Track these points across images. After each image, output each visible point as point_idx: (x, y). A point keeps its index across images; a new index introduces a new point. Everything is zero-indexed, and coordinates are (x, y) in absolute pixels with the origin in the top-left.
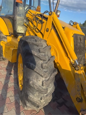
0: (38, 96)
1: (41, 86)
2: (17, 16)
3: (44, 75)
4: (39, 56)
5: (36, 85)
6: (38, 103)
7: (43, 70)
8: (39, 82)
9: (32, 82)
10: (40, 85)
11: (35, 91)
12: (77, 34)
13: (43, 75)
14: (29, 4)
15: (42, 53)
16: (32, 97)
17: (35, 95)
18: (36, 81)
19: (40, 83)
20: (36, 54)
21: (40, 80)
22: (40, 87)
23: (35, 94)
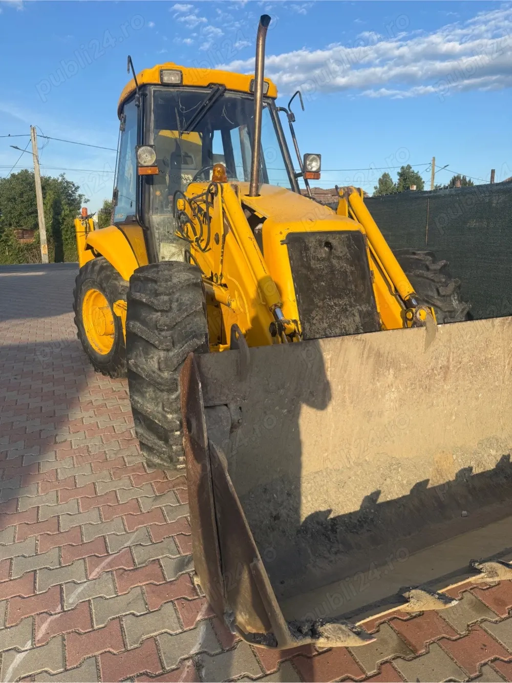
0: (155, 399)
1: (157, 371)
2: (151, 212)
3: (161, 342)
4: (152, 302)
5: (142, 369)
6: (159, 421)
7: (159, 334)
8: (152, 363)
9: (133, 361)
10: (154, 369)
11: (145, 385)
12: (306, 233)
13: (157, 342)
14: (222, 153)
15: (162, 297)
16: (140, 401)
17: (147, 395)
18: (144, 360)
19: (154, 364)
20: (144, 300)
21: (152, 358)
22: (154, 372)
23: (146, 392)
